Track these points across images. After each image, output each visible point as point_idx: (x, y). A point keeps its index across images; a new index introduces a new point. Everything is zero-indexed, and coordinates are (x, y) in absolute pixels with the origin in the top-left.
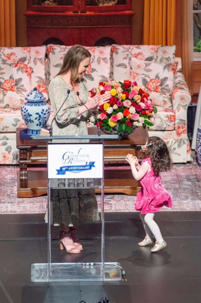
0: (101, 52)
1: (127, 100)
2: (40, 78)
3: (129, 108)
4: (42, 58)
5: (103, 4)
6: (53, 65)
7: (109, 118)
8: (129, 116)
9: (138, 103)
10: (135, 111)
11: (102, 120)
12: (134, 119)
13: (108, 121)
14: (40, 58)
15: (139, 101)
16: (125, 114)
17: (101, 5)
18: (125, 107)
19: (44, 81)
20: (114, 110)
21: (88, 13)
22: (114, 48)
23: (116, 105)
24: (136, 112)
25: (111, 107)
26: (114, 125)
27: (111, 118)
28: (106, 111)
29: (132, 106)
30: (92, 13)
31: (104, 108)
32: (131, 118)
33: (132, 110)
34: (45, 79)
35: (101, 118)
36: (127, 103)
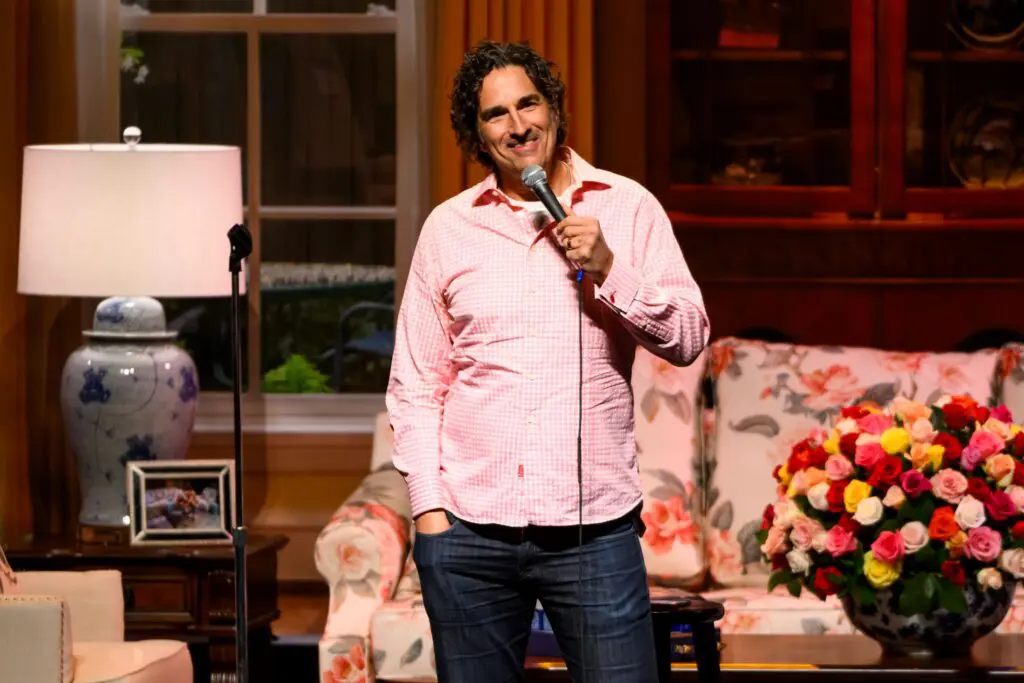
0: (949, 372)
1: (949, 470)
2: (667, 477)
3: (955, 507)
4: (681, 394)
5: (984, 180)
6: (730, 424)
7: (867, 548)
8: (954, 540)
9: (1004, 488)
10: (983, 519)
11: (838, 558)
12: (977, 553)
13: (861, 562)
14: (674, 391)
15: (1005, 481)
16: (940, 531)
17: (973, 185)
18: (941, 503)
19: (688, 491)
20: (889, 512)
21: (915, 219)
22: (1009, 359)
23: (899, 490)
24: (985, 524)
25: (875, 499)
26: (885, 577)
27: (875, 546)
28: (853, 514)
29: (970, 497)
30: (934, 220)
31: (843, 506)
32: (965, 548)
33: (971, 512)
34: (690, 484)
35: (832, 549)
36: (949, 483)
